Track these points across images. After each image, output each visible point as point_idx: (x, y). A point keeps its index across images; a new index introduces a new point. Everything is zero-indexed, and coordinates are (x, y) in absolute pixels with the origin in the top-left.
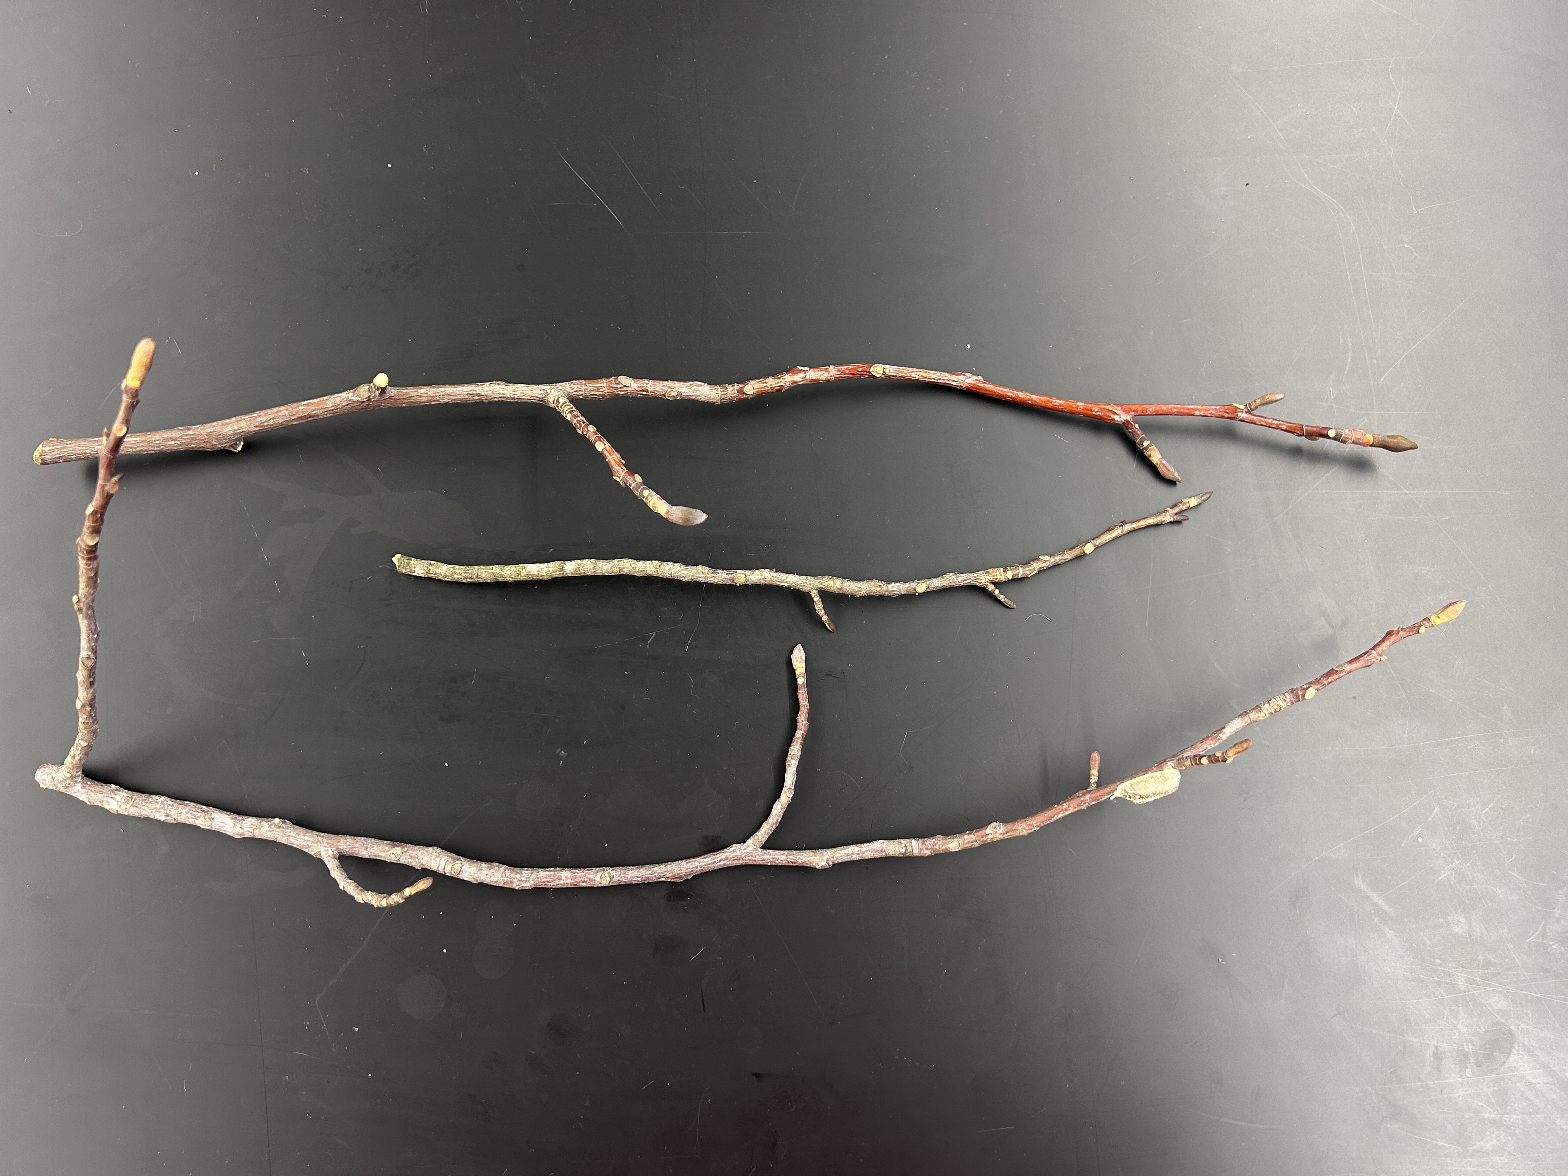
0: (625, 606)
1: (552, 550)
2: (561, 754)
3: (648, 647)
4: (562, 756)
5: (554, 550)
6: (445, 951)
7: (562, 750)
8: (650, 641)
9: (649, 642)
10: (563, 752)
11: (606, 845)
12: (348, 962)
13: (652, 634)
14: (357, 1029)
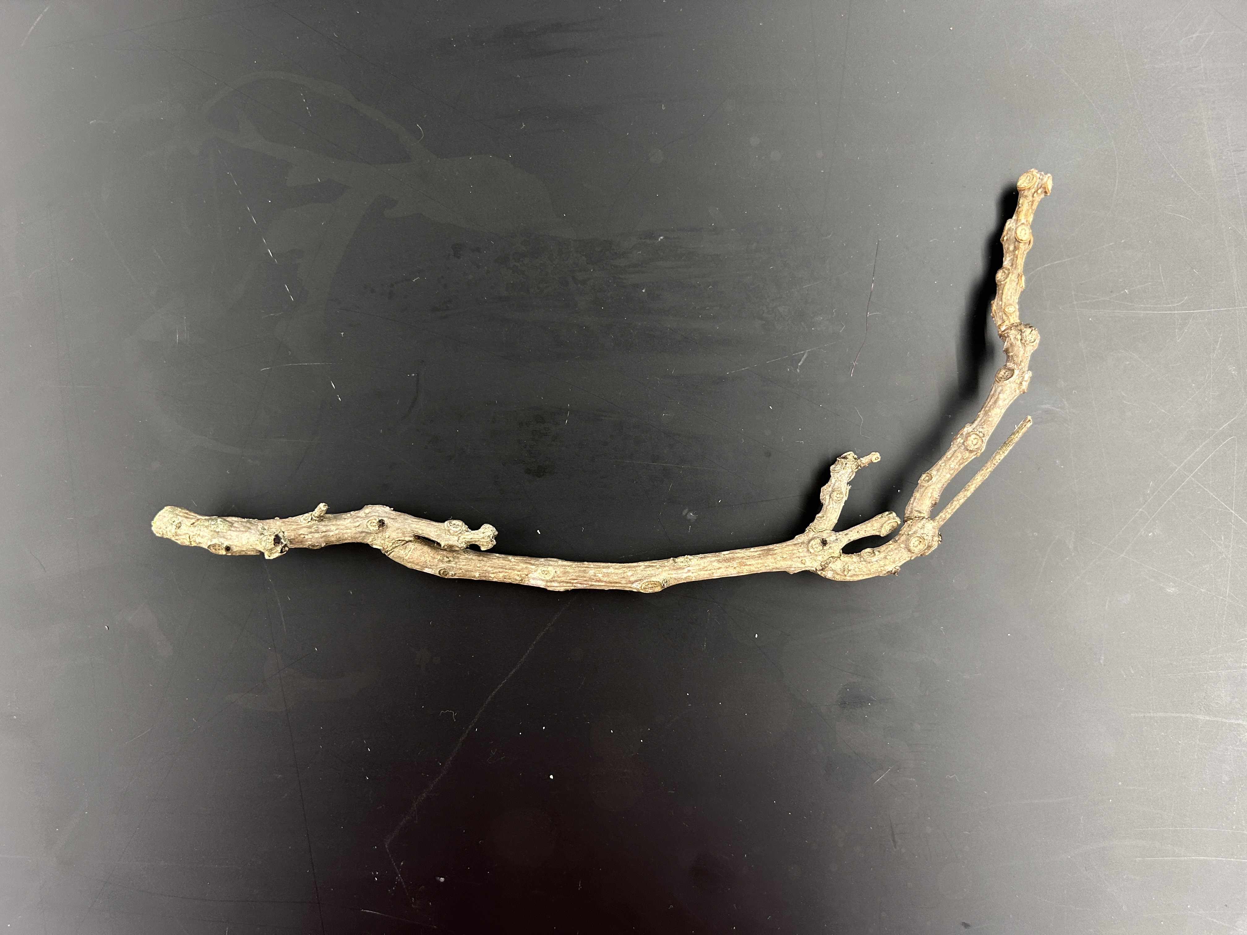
0: (764, 315)
1: (662, 238)
2: (688, 517)
3: (798, 371)
4: (690, 519)
5: (665, 237)
6: (551, 777)
7: (689, 511)
8: (801, 362)
9: (799, 364)
10: (691, 514)
11: (756, 636)
12: (424, 795)
13: (803, 354)
14: (442, 879)
